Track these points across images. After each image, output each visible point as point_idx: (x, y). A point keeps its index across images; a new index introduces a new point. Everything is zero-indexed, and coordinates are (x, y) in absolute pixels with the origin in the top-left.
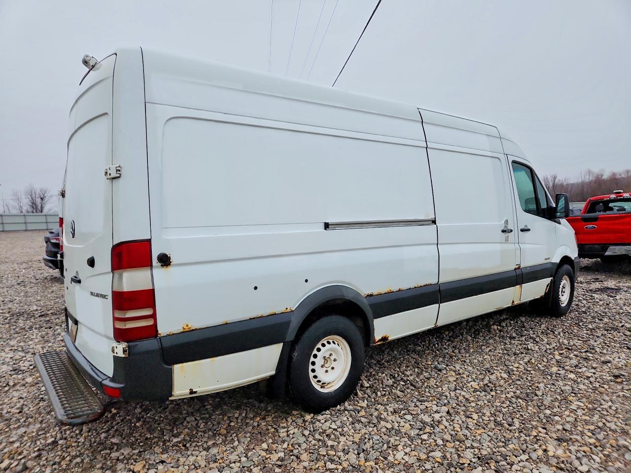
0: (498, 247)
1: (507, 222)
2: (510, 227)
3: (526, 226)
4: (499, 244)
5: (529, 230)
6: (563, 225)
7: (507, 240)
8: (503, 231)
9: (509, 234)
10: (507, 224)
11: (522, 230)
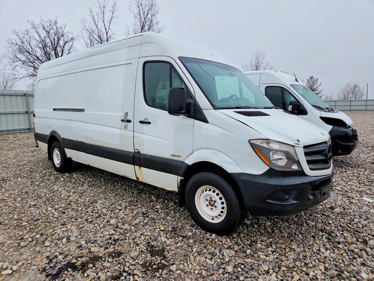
0: (118, 131)
1: (126, 114)
2: (129, 118)
3: (146, 119)
4: (119, 130)
5: (149, 123)
6: (211, 123)
7: (126, 127)
8: (122, 121)
9: (129, 124)
10: (127, 115)
11: (141, 122)
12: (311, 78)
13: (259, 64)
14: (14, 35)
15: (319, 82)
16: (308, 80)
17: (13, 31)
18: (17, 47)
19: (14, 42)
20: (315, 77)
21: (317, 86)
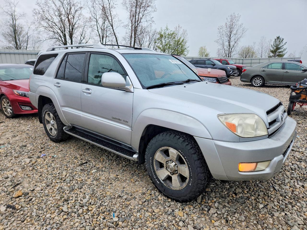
12: (278, 38)
13: (233, 26)
14: (37, 5)
15: (284, 42)
16: (275, 40)
17: (36, 2)
18: (40, 16)
19: (37, 12)
20: (281, 37)
21: (282, 45)
